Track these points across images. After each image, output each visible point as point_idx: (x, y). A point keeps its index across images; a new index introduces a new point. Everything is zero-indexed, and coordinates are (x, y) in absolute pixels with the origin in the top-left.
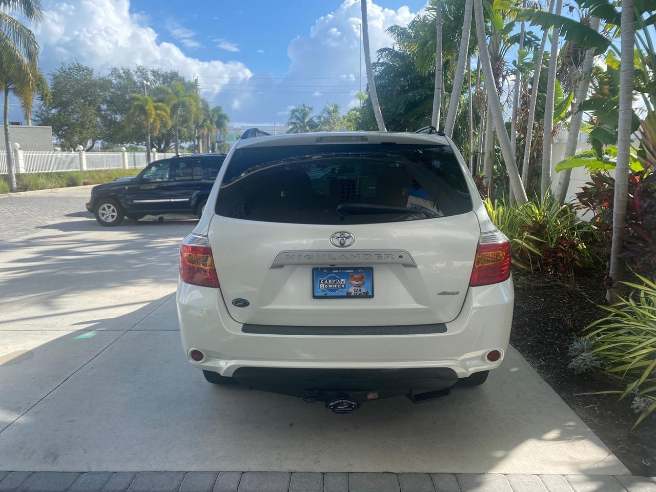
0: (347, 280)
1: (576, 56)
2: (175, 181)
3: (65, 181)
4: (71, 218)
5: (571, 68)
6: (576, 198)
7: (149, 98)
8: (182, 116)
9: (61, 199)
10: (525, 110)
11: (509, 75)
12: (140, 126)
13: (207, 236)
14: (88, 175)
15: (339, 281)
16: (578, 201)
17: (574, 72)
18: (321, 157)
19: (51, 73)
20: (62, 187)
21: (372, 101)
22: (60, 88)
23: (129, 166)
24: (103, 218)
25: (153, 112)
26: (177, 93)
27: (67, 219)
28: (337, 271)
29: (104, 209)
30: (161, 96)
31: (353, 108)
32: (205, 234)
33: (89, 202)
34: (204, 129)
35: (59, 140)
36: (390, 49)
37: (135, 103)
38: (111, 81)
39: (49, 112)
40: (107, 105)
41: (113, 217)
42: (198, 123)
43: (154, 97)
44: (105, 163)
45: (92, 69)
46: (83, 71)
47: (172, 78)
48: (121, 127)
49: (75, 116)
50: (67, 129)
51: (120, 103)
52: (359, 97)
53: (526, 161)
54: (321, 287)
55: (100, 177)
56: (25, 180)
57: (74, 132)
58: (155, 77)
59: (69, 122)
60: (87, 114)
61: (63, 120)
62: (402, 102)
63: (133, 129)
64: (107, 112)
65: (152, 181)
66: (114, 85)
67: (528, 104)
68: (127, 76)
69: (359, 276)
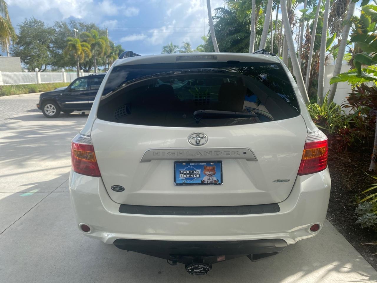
0: (202, 171)
1: (339, 10)
2: (91, 90)
3: (27, 90)
4: (29, 113)
5: (336, 18)
6: (346, 100)
7: (78, 40)
8: (98, 51)
9: (24, 101)
10: (308, 44)
11: (297, 23)
12: (73, 57)
13: (90, 136)
14: (42, 86)
15: (195, 172)
16: (348, 102)
17: (337, 21)
18: (181, 73)
19: (19, 25)
20: (26, 93)
21: (212, 39)
22: (24, 34)
23: (67, 80)
24: (47, 113)
25: (80, 48)
26: (94, 37)
27: (26, 113)
28: (194, 164)
29: (48, 108)
30: (85, 39)
31: (200, 45)
32: (89, 134)
33: (38, 103)
34: (111, 58)
35: (25, 65)
36: (223, 8)
37: (70, 43)
38: (55, 29)
39: (19, 48)
40: (53, 44)
41: (53, 112)
42: (107, 54)
43: (81, 39)
44: (52, 79)
45: (44, 22)
46: (38, 23)
47: (91, 28)
48: (62, 57)
49: (34, 51)
50: (30, 58)
51: (60, 43)
52: (204, 38)
53: (308, 77)
54: (181, 176)
55: (49, 88)
56: (3, 90)
57: (34, 60)
58: (81, 27)
59: (31, 55)
60: (41, 49)
61: (27, 53)
62: (230, 41)
63: (69, 58)
64: (53, 49)
65: (76, 90)
66: (57, 32)
67: (309, 41)
68: (65, 27)
69: (211, 168)
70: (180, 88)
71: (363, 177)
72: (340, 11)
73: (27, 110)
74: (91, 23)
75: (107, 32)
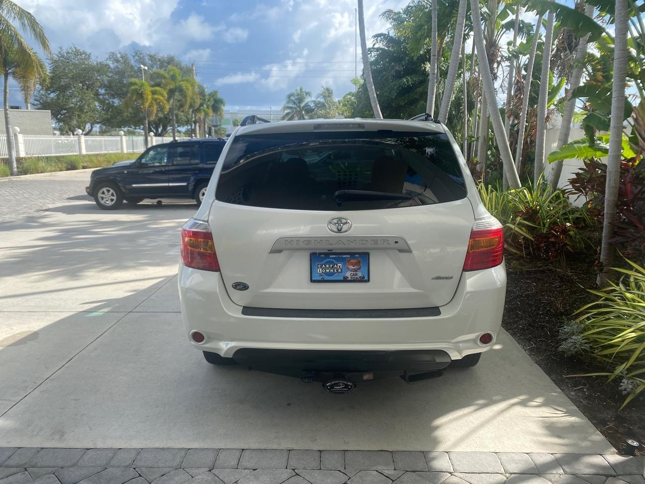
1: (570, 41)
2: (173, 165)
3: (64, 165)
4: (71, 202)
5: (566, 53)
6: (568, 183)
7: (147, 82)
8: (179, 101)
9: (61, 183)
10: (519, 96)
11: (503, 61)
12: (138, 110)
13: (207, 221)
14: (86, 159)
15: (336, 266)
16: (571, 187)
17: (568, 58)
18: (318, 144)
20: (61, 170)
21: (367, 85)
22: (58, 72)
23: (127, 150)
24: (102, 202)
25: (150, 97)
26: (173, 78)
27: (67, 202)
28: (335, 256)
29: (103, 193)
30: (158, 80)
31: (348, 93)
32: (206, 219)
33: (88, 185)
34: (200, 113)
35: (57, 124)
36: (385, 34)
37: (133, 87)
38: (109, 65)
39: (48, 96)
40: (105, 90)
41: (112, 200)
42: (194, 108)
43: (152, 81)
44: (103, 148)
45: (90, 54)
46: (81, 55)
47: (169, 63)
48: (119, 111)
49: (73, 100)
50: (66, 113)
51: (117, 88)
52: (355, 82)
53: (520, 147)
54: (318, 271)
55: (98, 161)
56: (26, 164)
57: (73, 116)
58: (152, 61)
59: (67, 107)
60: (85, 98)
61: (62, 104)
62: (395, 88)
63: (131, 113)
64: (105, 97)
65: (149, 165)
66: (112, 69)
67: (522, 90)
68: (125, 61)
69: (355, 261)
70: (314, 164)
71: (584, 295)
72: (572, 41)
73: (68, 197)
74: (168, 56)
75: (194, 69)
